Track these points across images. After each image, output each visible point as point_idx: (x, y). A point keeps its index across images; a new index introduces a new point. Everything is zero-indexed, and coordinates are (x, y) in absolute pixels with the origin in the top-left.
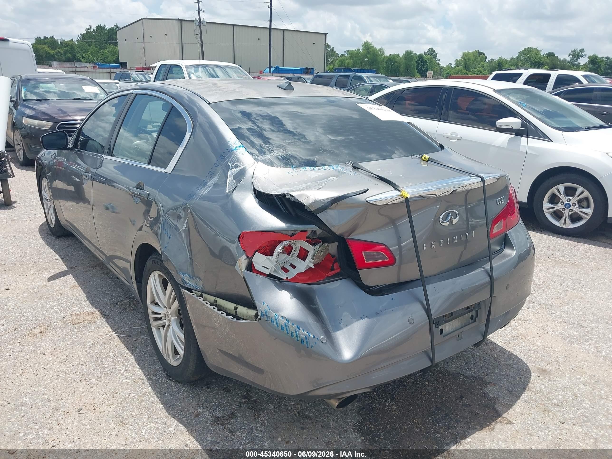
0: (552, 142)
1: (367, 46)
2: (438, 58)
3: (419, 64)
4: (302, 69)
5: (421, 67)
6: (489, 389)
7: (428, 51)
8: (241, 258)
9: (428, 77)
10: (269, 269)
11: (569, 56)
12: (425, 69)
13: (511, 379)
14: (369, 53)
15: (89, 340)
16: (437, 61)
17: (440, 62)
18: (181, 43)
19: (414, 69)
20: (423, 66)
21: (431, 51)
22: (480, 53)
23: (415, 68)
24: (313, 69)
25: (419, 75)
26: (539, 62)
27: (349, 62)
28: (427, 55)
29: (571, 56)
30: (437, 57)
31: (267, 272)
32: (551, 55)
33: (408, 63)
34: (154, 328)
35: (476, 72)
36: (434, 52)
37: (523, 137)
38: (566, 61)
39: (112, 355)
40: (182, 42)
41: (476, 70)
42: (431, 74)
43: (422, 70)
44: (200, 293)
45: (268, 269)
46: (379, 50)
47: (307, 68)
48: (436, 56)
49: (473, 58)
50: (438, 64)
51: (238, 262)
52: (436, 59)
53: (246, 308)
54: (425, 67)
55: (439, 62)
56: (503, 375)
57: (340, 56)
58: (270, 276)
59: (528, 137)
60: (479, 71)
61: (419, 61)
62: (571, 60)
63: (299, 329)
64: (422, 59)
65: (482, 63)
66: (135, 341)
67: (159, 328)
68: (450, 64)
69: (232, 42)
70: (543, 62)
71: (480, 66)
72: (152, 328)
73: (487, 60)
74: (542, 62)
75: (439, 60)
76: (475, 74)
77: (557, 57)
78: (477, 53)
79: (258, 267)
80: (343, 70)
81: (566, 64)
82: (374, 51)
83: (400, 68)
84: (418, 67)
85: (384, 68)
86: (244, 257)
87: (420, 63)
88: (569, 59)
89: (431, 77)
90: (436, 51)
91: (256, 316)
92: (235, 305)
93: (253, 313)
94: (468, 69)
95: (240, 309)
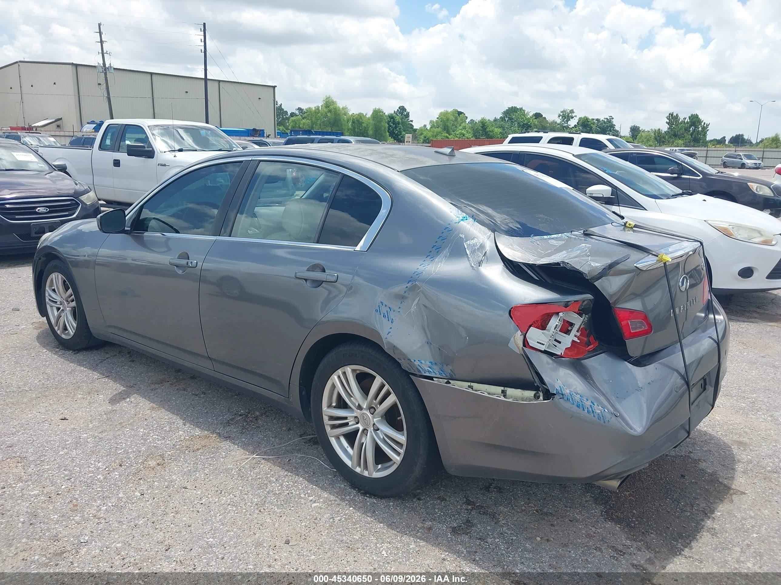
0: (646, 210)
1: (329, 104)
2: (411, 118)
3: (390, 126)
4: (248, 130)
5: (393, 130)
6: (703, 465)
7: (398, 110)
8: (516, 335)
9: (407, 142)
10: (544, 345)
11: (559, 116)
12: (398, 132)
13: (716, 454)
14: (330, 111)
15: (229, 467)
16: (410, 122)
17: (413, 124)
18: (77, 95)
19: (385, 131)
20: (396, 127)
21: (402, 109)
22: (460, 113)
23: (387, 131)
24: (263, 130)
25: (391, 140)
26: (527, 124)
27: (305, 123)
28: (397, 114)
29: (561, 118)
30: (409, 117)
31: (543, 348)
32: (538, 116)
33: (378, 124)
34: (333, 438)
35: (457, 135)
36: (405, 111)
37: (614, 206)
38: (556, 123)
39: (275, 480)
40: (79, 94)
41: (458, 133)
42: (409, 137)
43: (394, 133)
44: (446, 381)
45: (542, 344)
46: (343, 108)
47: (254, 130)
48: (408, 115)
49: (452, 118)
50: (411, 125)
51: (512, 339)
52: (408, 120)
53: (519, 390)
54: (398, 129)
55: (411, 123)
56: (706, 451)
57: (289, 114)
58: (545, 352)
59: (619, 206)
60: (461, 134)
61: (390, 122)
62: (561, 122)
63: (594, 404)
64: (394, 120)
65: (463, 124)
66: (289, 461)
67: (339, 438)
68: (425, 126)
69: (150, 96)
70: (531, 124)
71: (461, 127)
72: (330, 438)
73: (468, 121)
74: (529, 124)
75: (412, 121)
76: (457, 137)
77: (545, 118)
78: (457, 113)
79: (532, 343)
80: (301, 132)
81: (556, 126)
82: (335, 109)
83: (368, 130)
84: (389, 129)
85: (348, 130)
86: (519, 333)
87: (392, 124)
88: (558, 121)
89: (409, 142)
90: (408, 110)
91: (536, 397)
92: (502, 388)
93: (530, 394)
94: (448, 132)
95: (510, 391)
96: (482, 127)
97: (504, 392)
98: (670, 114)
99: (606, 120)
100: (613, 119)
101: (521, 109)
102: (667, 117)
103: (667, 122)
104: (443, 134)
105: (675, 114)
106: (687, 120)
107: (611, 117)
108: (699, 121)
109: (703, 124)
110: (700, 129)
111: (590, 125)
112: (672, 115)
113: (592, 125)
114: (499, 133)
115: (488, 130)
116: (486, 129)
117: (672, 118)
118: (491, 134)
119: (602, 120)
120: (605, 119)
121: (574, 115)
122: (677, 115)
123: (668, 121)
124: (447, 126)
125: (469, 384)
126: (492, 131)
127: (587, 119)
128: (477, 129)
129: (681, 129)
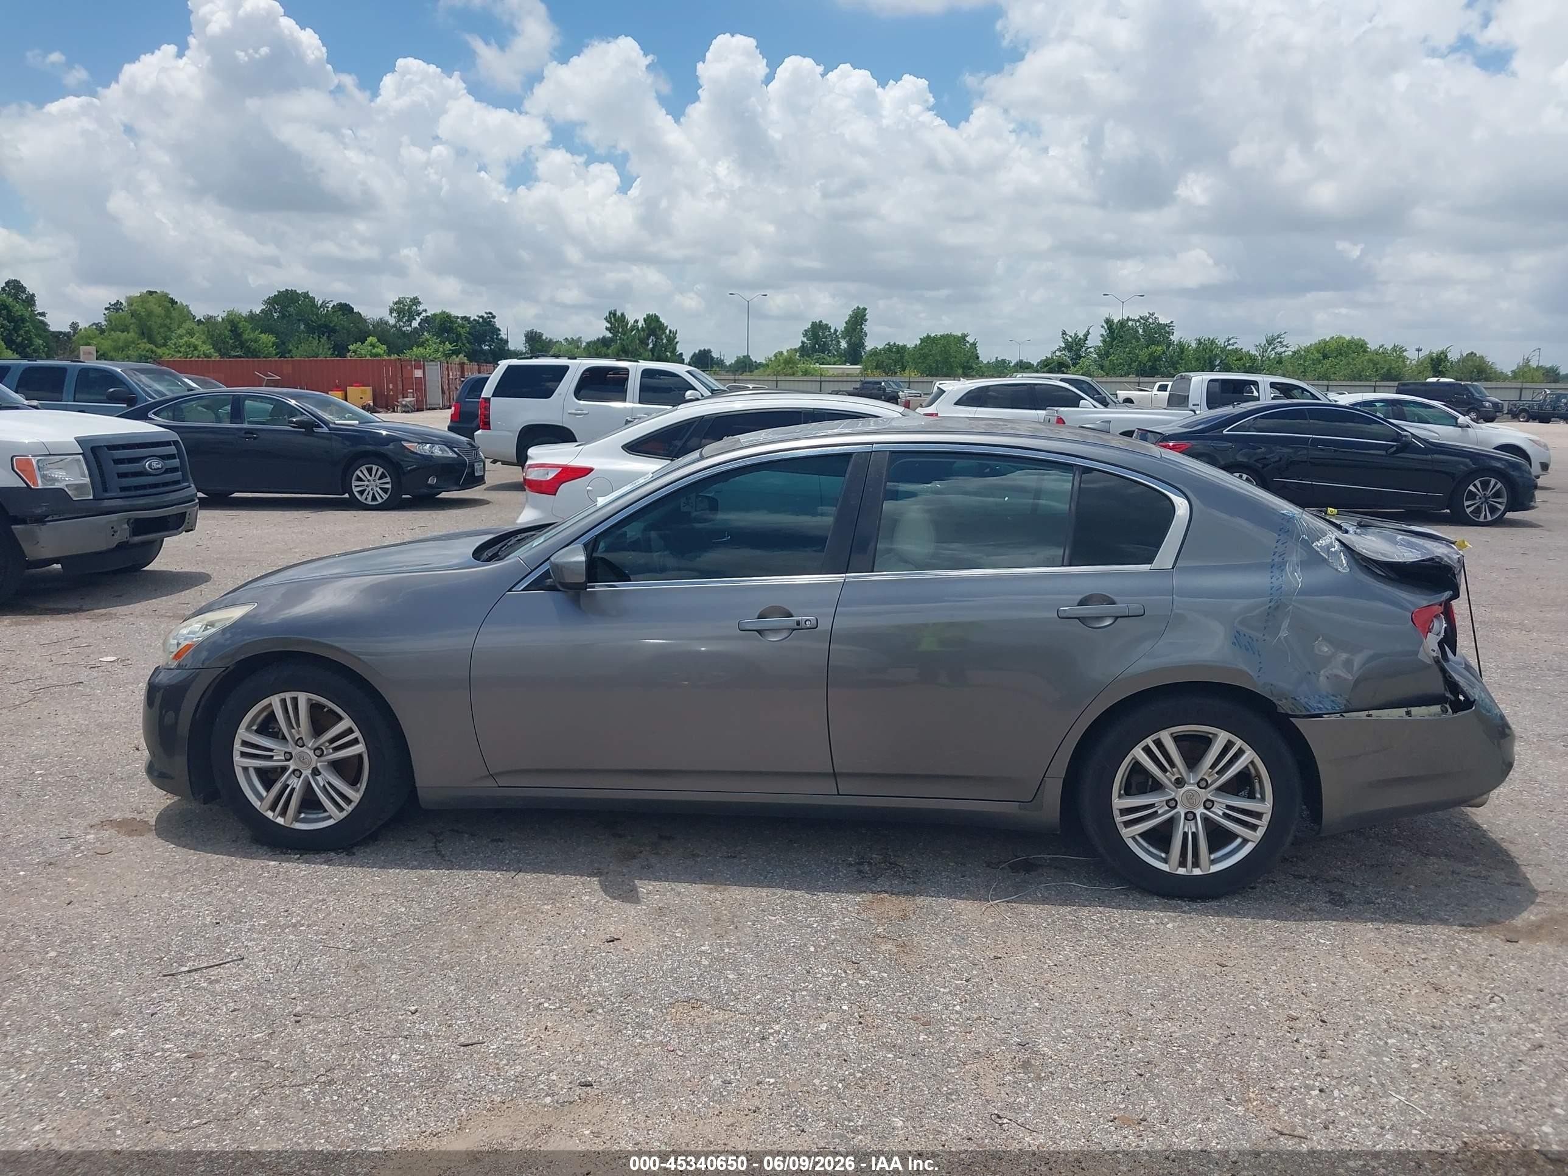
2: (40, 308)
11: (391, 312)
16: (38, 317)
17: (47, 321)
21: (16, 286)
29: (394, 314)
30: (34, 305)
32: (343, 309)
35: (181, 346)
36: (24, 291)
41: (181, 342)
48: (31, 301)
50: (43, 323)
51: (1421, 649)
52: (32, 311)
55: (42, 318)
60: (189, 344)
62: (396, 322)
65: (187, 325)
70: (335, 326)
71: (183, 331)
73: (194, 318)
74: (331, 324)
75: (43, 315)
77: (360, 313)
81: (388, 331)
88: (391, 320)
91: (1445, 711)
92: (1405, 709)
93: (1436, 709)
94: (151, 340)
95: (1414, 710)
96: (231, 331)
97: (1408, 713)
98: (610, 313)
99: (481, 320)
100: (494, 317)
101: (306, 295)
102: (606, 319)
103: (607, 328)
104: (142, 346)
105: (619, 314)
106: (641, 323)
107: (490, 313)
108: (662, 327)
109: (668, 332)
110: (664, 341)
111: (456, 328)
112: (615, 315)
113: (459, 329)
114: (270, 345)
115: (245, 336)
116: (240, 335)
117: (615, 320)
118: (254, 345)
119: (474, 320)
120: (480, 317)
121: (420, 308)
122: (623, 315)
123: (609, 325)
124: (150, 328)
125: (1367, 712)
126: (256, 341)
127: (449, 316)
128: (220, 335)
129: (633, 341)
